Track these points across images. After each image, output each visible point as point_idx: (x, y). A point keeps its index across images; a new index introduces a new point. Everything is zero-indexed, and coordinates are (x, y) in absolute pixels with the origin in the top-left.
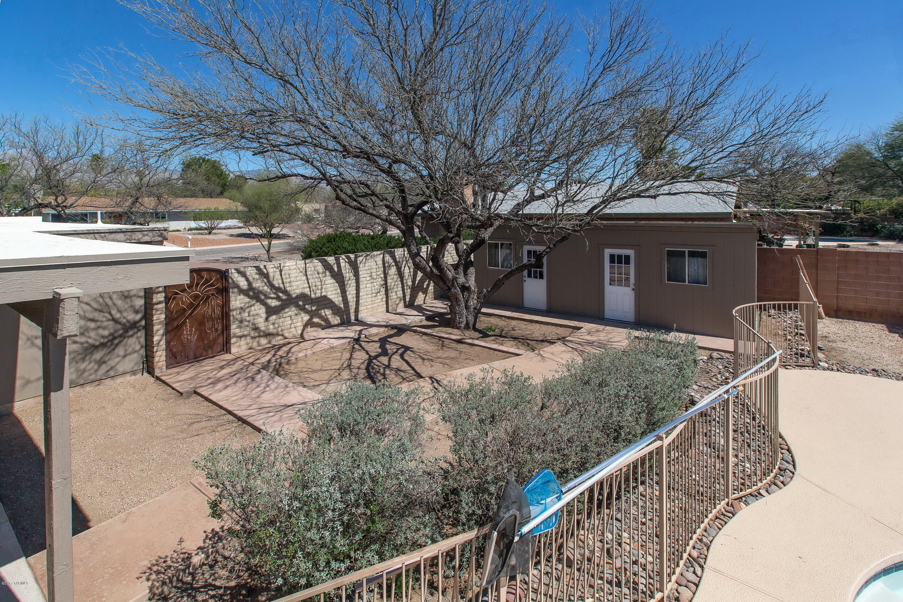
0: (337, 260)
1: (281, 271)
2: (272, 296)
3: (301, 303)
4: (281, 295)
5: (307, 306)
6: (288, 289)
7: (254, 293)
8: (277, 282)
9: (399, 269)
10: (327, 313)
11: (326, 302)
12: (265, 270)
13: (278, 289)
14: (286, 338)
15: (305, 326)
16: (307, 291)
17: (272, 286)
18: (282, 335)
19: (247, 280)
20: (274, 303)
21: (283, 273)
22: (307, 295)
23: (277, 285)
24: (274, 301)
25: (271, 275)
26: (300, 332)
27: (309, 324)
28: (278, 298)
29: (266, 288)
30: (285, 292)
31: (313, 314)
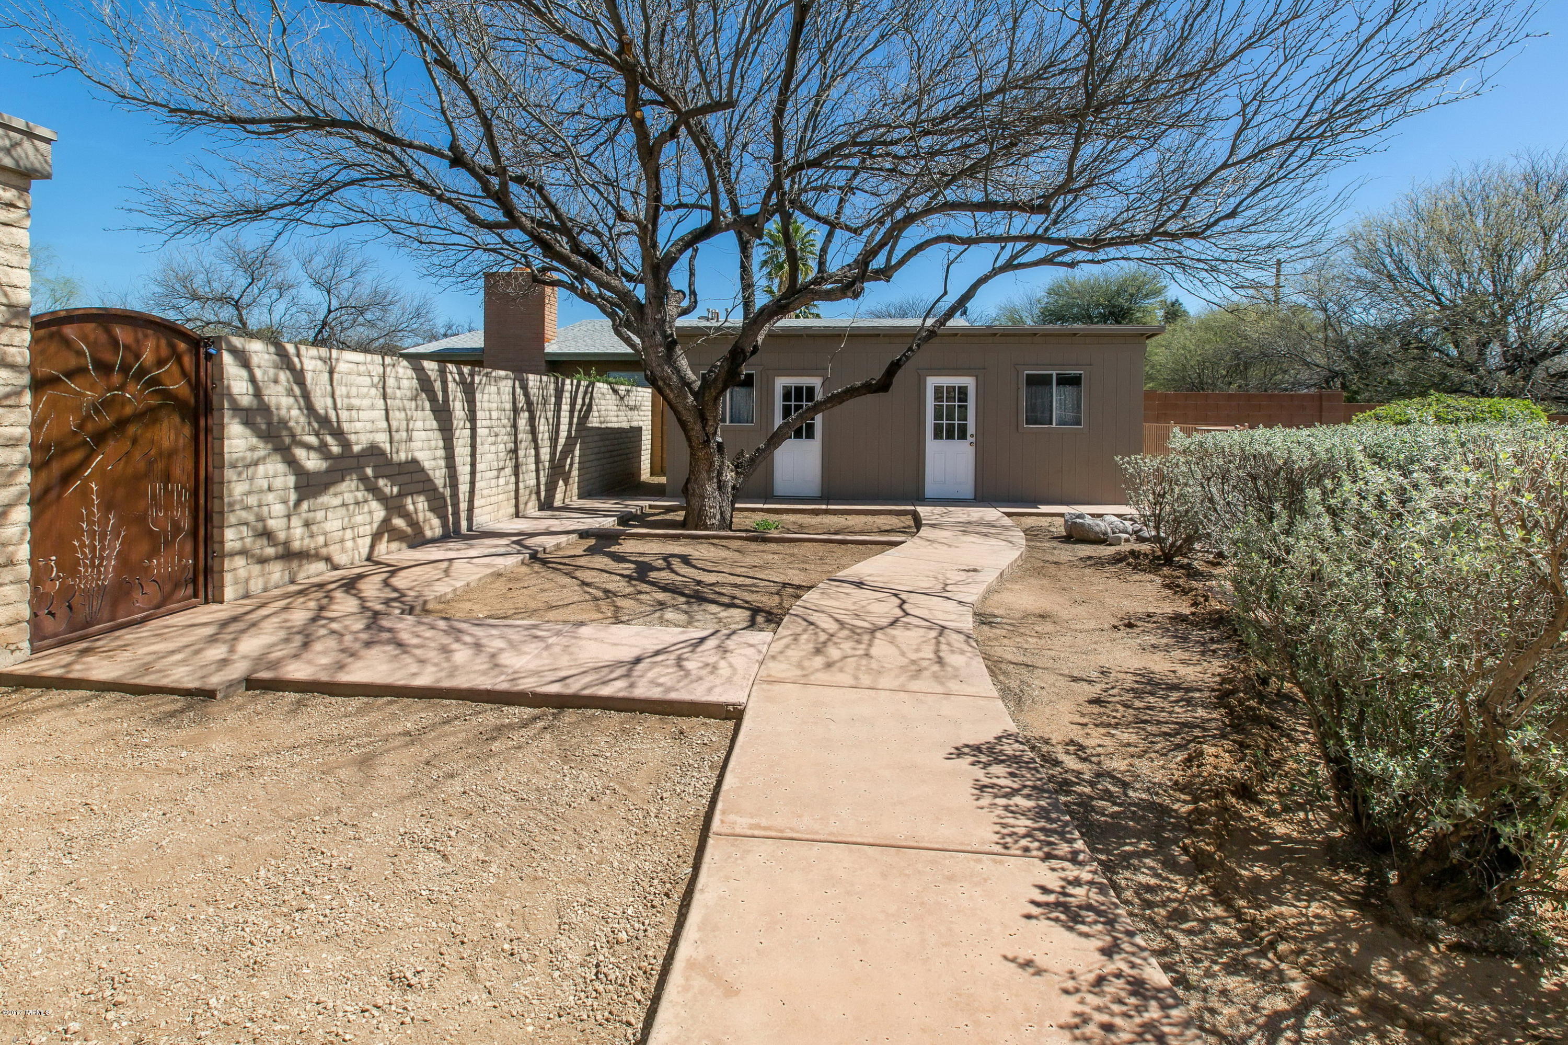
0: (442, 372)
1: (331, 372)
2: (312, 440)
3: (369, 471)
4: (329, 439)
5: (381, 482)
6: (346, 427)
7: (269, 424)
8: (322, 403)
9: (532, 419)
10: (419, 505)
11: (416, 477)
12: (296, 360)
13: (324, 421)
14: (336, 568)
15: (376, 537)
16: (382, 439)
17: (310, 408)
18: (328, 559)
19: (253, 380)
20: (312, 462)
21: (336, 376)
22: (383, 453)
23: (322, 412)
24: (313, 455)
25: (309, 376)
26: (365, 551)
27: (385, 530)
28: (322, 449)
29: (295, 413)
30: (338, 434)
31: (393, 506)
